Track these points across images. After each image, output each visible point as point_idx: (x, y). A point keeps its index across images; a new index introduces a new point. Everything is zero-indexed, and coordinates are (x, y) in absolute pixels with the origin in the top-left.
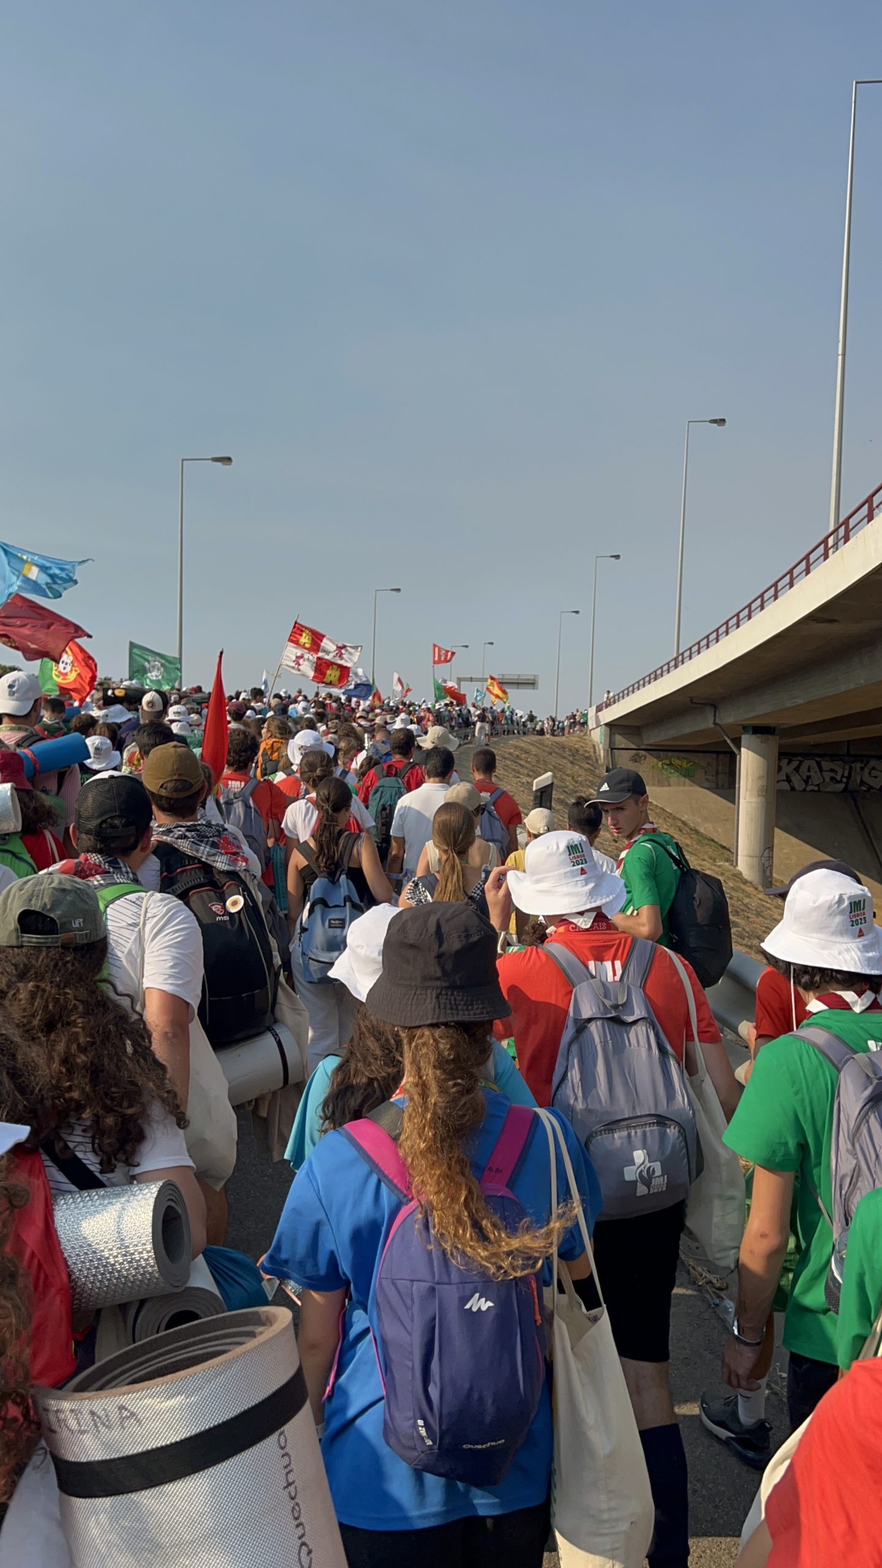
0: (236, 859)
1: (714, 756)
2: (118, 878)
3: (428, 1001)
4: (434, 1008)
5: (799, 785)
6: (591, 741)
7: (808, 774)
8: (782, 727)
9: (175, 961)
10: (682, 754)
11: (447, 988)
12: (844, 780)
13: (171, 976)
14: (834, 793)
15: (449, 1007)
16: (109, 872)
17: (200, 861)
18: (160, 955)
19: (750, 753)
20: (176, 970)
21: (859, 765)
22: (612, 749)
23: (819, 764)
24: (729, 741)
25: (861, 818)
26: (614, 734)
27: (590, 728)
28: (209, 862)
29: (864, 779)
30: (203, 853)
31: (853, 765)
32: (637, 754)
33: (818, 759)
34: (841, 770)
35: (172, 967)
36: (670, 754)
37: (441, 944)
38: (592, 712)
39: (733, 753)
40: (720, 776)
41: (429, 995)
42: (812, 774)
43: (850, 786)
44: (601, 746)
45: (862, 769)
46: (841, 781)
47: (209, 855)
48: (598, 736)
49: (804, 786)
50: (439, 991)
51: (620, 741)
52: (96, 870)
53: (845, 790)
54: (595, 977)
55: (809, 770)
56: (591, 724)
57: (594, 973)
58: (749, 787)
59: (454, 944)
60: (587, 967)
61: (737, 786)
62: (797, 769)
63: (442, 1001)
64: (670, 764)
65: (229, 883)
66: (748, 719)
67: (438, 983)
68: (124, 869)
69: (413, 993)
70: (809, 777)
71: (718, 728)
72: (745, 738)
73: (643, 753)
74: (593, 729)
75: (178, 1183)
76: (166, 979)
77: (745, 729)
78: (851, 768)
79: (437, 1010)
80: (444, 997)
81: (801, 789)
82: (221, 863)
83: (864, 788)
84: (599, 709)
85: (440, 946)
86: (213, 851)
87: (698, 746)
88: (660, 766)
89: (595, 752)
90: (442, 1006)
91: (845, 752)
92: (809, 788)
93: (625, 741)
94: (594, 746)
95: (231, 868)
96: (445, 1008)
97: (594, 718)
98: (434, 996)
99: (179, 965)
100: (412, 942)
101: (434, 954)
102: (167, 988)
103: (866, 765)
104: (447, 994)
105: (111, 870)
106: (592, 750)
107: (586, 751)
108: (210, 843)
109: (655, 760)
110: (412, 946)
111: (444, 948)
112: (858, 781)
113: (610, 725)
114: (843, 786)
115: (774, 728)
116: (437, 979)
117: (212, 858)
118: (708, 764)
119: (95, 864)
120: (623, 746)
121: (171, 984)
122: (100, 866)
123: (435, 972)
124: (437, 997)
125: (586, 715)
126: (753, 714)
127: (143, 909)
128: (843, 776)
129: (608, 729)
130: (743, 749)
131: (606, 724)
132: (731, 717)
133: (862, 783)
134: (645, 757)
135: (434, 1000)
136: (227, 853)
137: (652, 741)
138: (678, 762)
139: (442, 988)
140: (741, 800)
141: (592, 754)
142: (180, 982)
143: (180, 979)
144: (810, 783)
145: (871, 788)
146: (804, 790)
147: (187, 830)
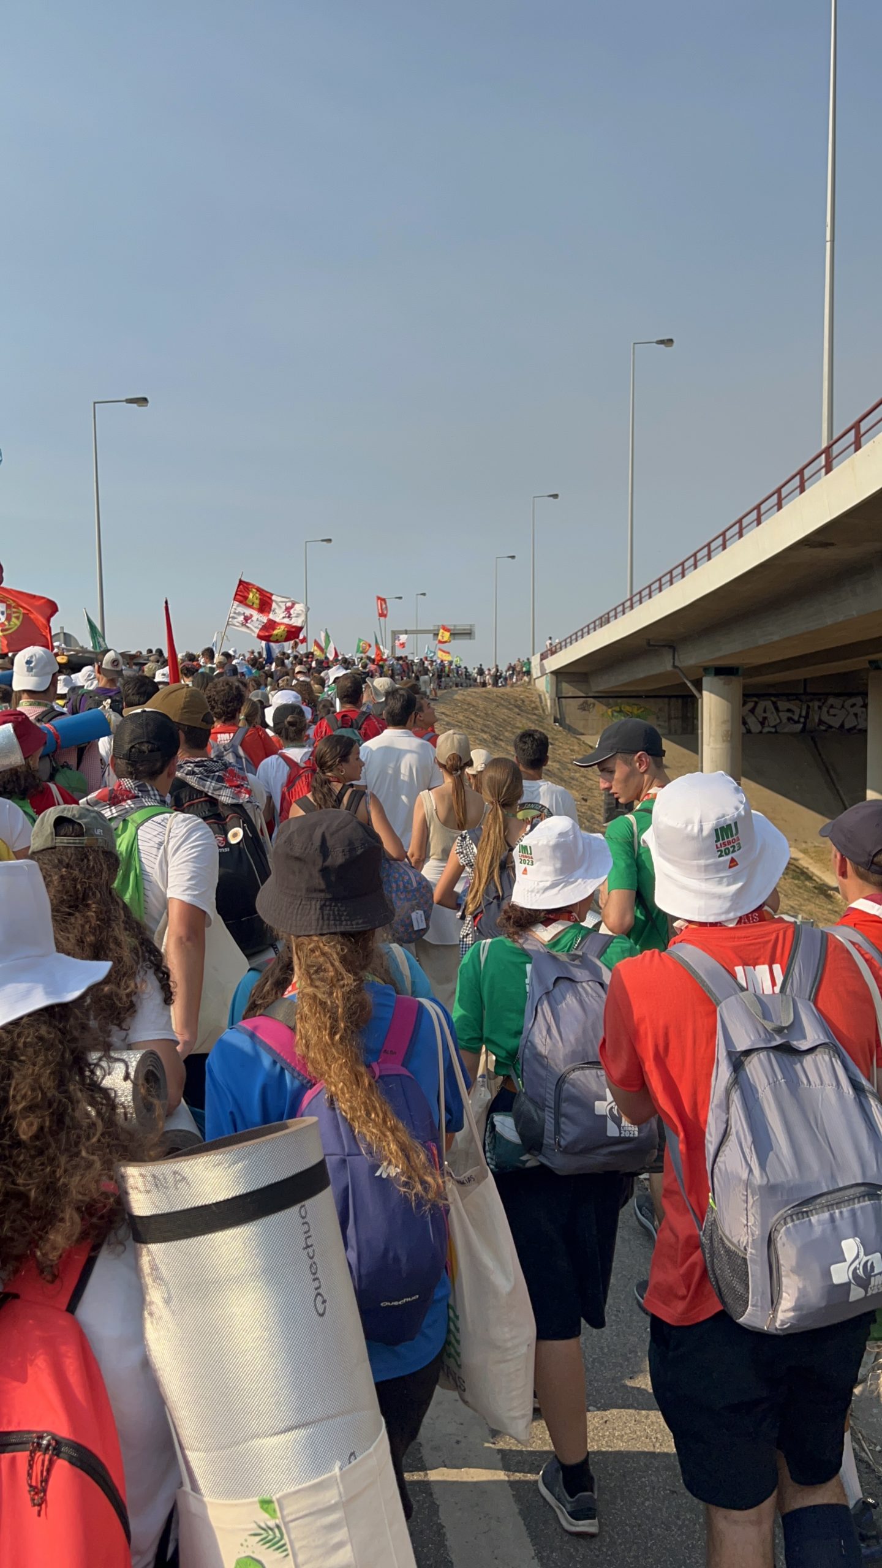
0: (240, 792)
1: (666, 700)
2: (147, 802)
3: (312, 912)
4: (318, 919)
5: (755, 727)
6: (536, 690)
7: (765, 715)
8: (745, 667)
9: (192, 874)
10: (632, 701)
11: (330, 899)
12: (802, 720)
13: (188, 889)
14: (793, 734)
15: (332, 918)
16: (138, 797)
17: (206, 795)
18: (180, 869)
19: (713, 696)
20: (193, 882)
21: (817, 704)
22: (559, 698)
23: (774, 703)
24: (689, 684)
25: (822, 759)
26: (561, 682)
27: (535, 676)
28: (214, 796)
29: (823, 718)
30: (209, 788)
31: (811, 704)
32: (586, 702)
33: (773, 699)
34: (799, 710)
35: (189, 880)
36: (619, 700)
37: (325, 858)
38: (535, 661)
39: (693, 696)
40: (673, 722)
41: (313, 906)
42: (767, 715)
43: (808, 726)
44: (547, 696)
45: (820, 708)
46: (798, 722)
47: (215, 790)
48: (543, 685)
49: (760, 727)
50: (322, 903)
51: (568, 689)
52: (129, 795)
53: (803, 730)
54: (747, 989)
55: (765, 712)
56: (536, 672)
57: (744, 985)
58: (713, 733)
59: (338, 858)
60: (734, 976)
61: (700, 731)
62: (752, 711)
63: (326, 912)
64: (620, 711)
65: (231, 816)
66: (713, 660)
67: (322, 895)
68: (151, 792)
69: (299, 902)
70: (765, 718)
71: (677, 670)
72: (706, 681)
73: (591, 700)
74: (538, 678)
75: (160, 1054)
76: (184, 891)
77: (706, 670)
78: (808, 707)
79: (321, 922)
80: (328, 908)
81: (758, 731)
82: (225, 797)
83: (823, 728)
84: (543, 657)
85: (325, 860)
86: (219, 785)
87: (654, 690)
88: (610, 713)
89: (541, 702)
90: (326, 917)
91: (802, 691)
92: (766, 730)
93: (572, 689)
94: (540, 696)
95: (235, 801)
96: (328, 919)
97: (538, 667)
98: (318, 907)
99: (197, 878)
100: (297, 855)
101: (319, 867)
102: (186, 898)
103: (823, 703)
104: (331, 906)
105: (140, 794)
106: (538, 700)
107: (531, 701)
108: (216, 778)
109: (604, 708)
110: (298, 859)
111: (329, 862)
112: (817, 721)
113: (556, 673)
114: (801, 726)
115: (738, 669)
116: (321, 891)
117: (217, 793)
118: (660, 710)
119: (126, 790)
120: (570, 695)
121: (188, 895)
122: (130, 792)
123: (319, 884)
124: (321, 908)
125: (529, 663)
126: (718, 654)
127: (167, 829)
128: (800, 716)
129: (554, 678)
130: (705, 693)
131: (552, 673)
132: (692, 658)
133: (821, 722)
134: (594, 705)
135: (318, 911)
136: (231, 786)
137: (601, 688)
138: (627, 708)
139: (326, 900)
140: (705, 747)
141: (539, 704)
142: (197, 893)
143: (196, 890)
144: (766, 724)
145: (830, 727)
146: (761, 732)
147: (196, 766)
